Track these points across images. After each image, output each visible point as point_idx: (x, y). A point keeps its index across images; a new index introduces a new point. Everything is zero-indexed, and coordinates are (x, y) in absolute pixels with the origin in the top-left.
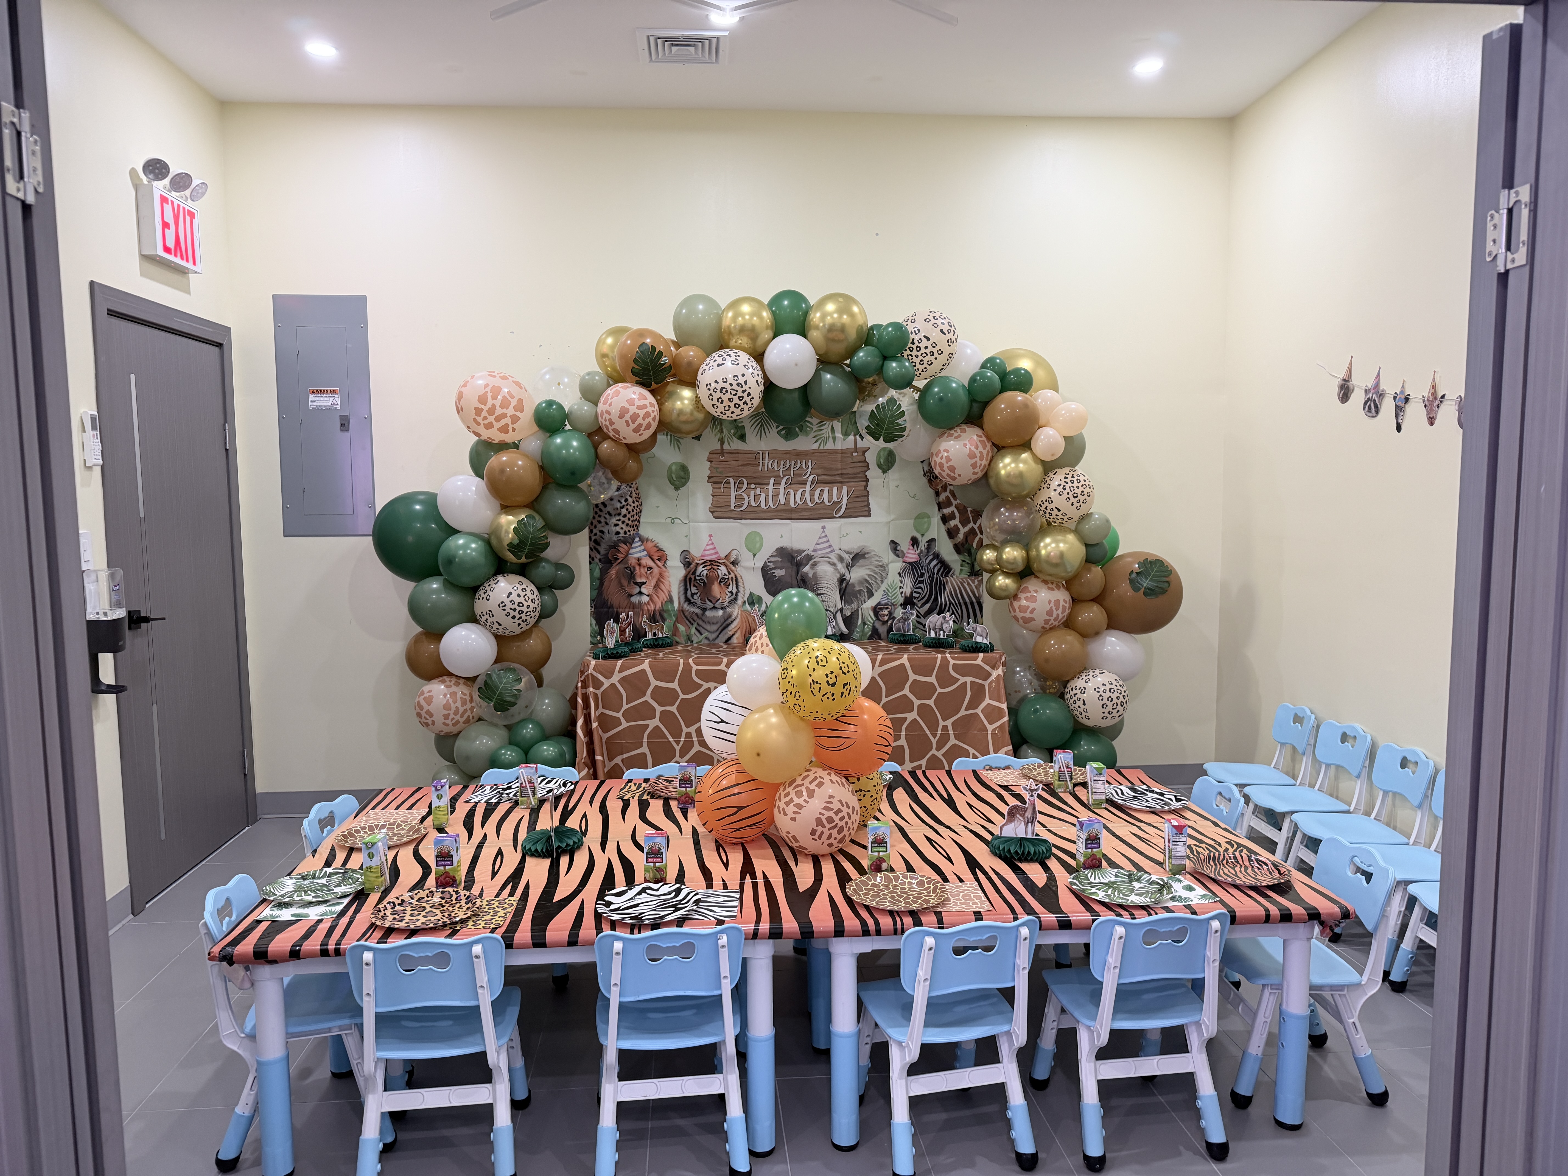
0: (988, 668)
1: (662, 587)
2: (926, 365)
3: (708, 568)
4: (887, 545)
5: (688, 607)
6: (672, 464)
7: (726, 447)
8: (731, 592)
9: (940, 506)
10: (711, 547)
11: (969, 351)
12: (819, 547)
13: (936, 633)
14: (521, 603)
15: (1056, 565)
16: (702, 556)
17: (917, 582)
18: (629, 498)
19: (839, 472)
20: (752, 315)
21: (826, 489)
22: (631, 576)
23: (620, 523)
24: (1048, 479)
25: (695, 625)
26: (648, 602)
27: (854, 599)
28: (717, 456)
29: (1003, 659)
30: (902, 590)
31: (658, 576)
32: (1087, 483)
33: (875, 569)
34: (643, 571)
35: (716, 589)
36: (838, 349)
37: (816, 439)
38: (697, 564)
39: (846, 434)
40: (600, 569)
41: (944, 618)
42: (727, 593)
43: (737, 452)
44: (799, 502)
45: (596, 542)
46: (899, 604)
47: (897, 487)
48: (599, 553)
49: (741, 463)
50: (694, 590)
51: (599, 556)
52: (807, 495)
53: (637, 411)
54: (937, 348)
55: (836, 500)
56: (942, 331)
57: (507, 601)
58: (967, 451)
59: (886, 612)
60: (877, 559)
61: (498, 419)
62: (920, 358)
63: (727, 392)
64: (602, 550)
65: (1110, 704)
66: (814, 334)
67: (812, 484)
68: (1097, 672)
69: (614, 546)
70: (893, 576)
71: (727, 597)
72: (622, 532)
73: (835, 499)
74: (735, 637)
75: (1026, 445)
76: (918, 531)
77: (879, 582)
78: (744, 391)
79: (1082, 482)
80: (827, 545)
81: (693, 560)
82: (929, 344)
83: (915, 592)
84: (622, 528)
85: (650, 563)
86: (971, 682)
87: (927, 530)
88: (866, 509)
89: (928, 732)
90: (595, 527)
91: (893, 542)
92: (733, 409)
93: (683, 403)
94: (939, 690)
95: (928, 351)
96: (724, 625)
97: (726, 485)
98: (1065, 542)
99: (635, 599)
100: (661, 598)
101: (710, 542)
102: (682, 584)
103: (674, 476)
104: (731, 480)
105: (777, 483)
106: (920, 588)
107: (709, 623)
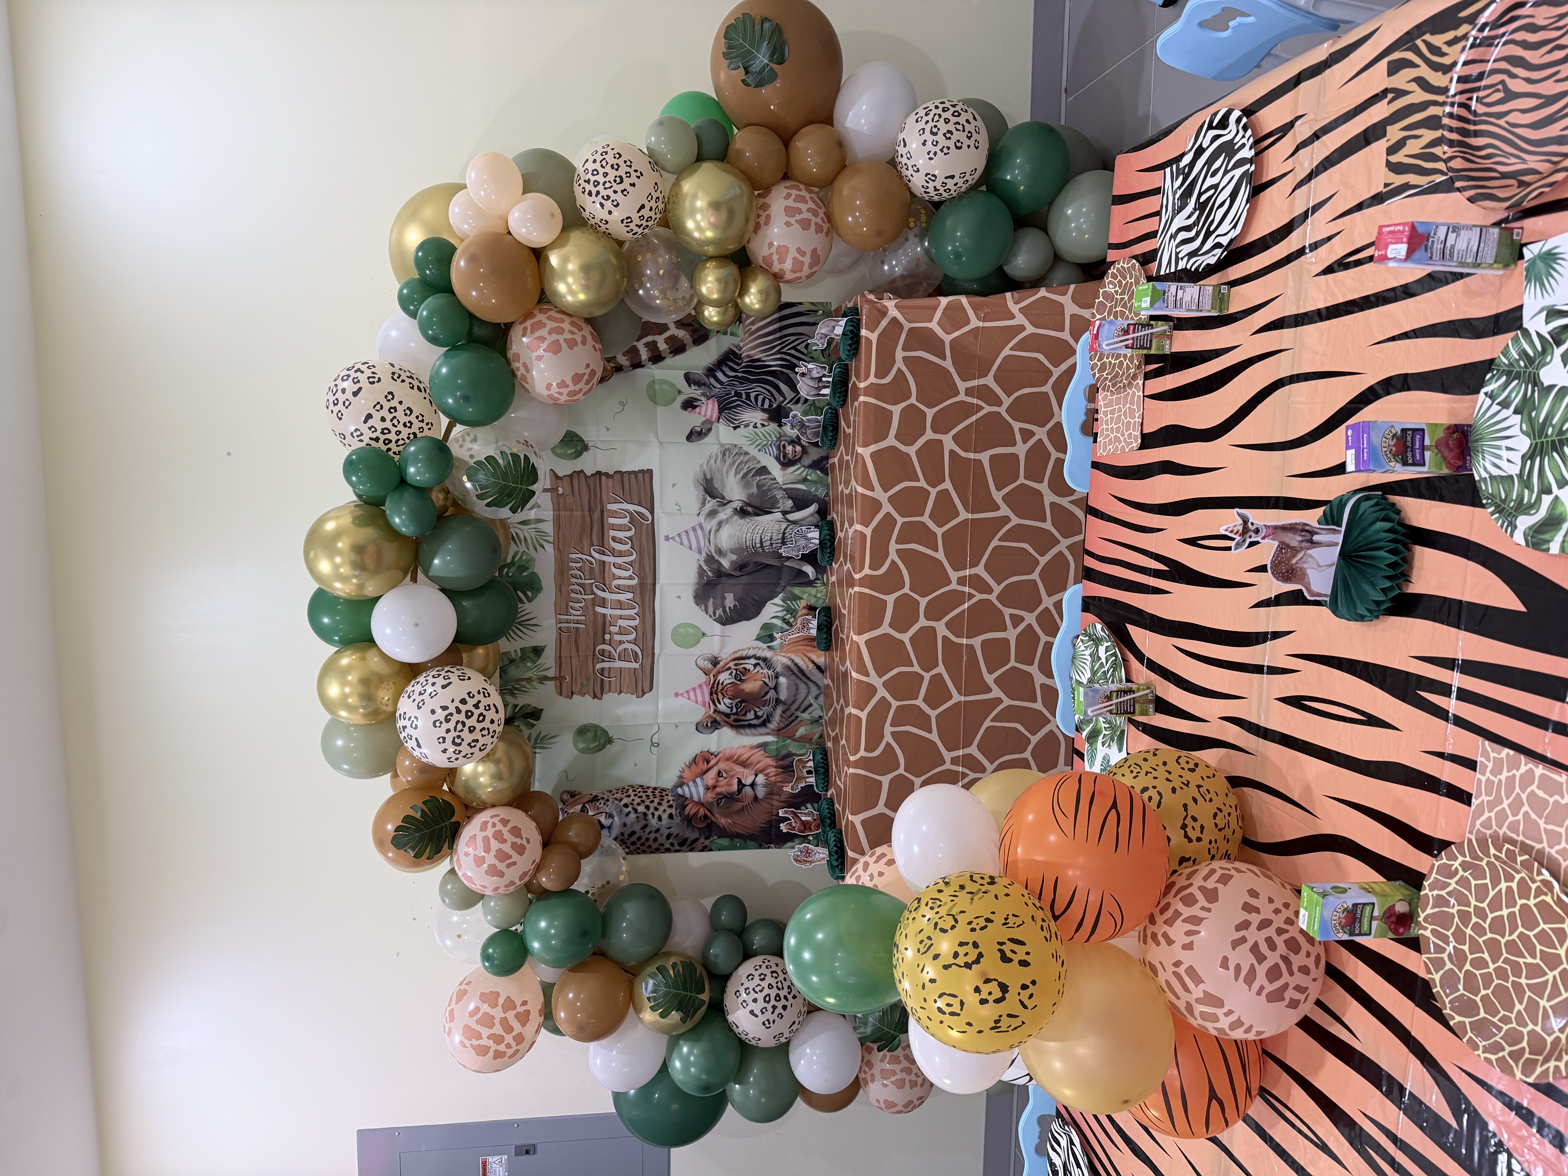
0: (884, 323)
1: (745, 757)
2: (412, 418)
3: (720, 696)
4: (693, 447)
5: (774, 723)
6: (576, 748)
7: (551, 673)
8: (755, 665)
9: (637, 365)
10: (692, 694)
12: (694, 545)
13: (825, 387)
14: (765, 998)
15: (731, 213)
16: (704, 705)
17: (749, 403)
18: (623, 802)
19: (587, 513)
20: (344, 683)
21: (612, 533)
22: (730, 798)
23: (657, 814)
24: (592, 221)
25: (798, 713)
26: (765, 775)
27: (770, 495)
28: (564, 685)
29: (871, 297)
30: (759, 425)
31: (730, 763)
32: (599, 158)
33: (727, 463)
34: (722, 781)
35: (750, 686)
36: (391, 552)
37: (538, 547)
38: (715, 711)
40: (719, 837)
41: (803, 375)
42: (756, 671)
43: (559, 659)
44: (630, 572)
45: (681, 844)
46: (777, 428)
47: (608, 429)
48: (696, 840)
49: (574, 653)
50: (750, 715)
51: (702, 840)
52: (619, 560)
53: (493, 852)
54: (383, 402)
55: (628, 519)
56: (355, 394)
57: (762, 1018)
58: (548, 355)
59: (789, 448)
60: (713, 461)
61: (509, 1029)
62: (400, 427)
63: (459, 737)
64: (692, 835)
65: (957, 135)
66: (370, 590)
67: (604, 554)
68: (901, 150)
69: (689, 821)
70: (738, 438)
71: (761, 671)
72: (669, 811)
73: (625, 521)
74: (816, 661)
75: (539, 254)
76: (674, 400)
77: (747, 458)
78: (458, 711)
80: (692, 534)
81: (710, 716)
82: (377, 416)
83: (763, 405)
84: (664, 811)
85: (713, 773)
86: (904, 349)
87: (672, 385)
88: (640, 476)
89: (974, 418)
90: (662, 845)
91: (689, 438)
92: (486, 724)
94: (913, 400)
95: (389, 417)
96: (799, 675)
97: (606, 674)
98: (695, 197)
99: (761, 792)
100: (761, 758)
101: (686, 695)
102: (742, 731)
103: (593, 745)
104: (599, 666)
105: (603, 603)
106: (756, 397)
107: (795, 695)
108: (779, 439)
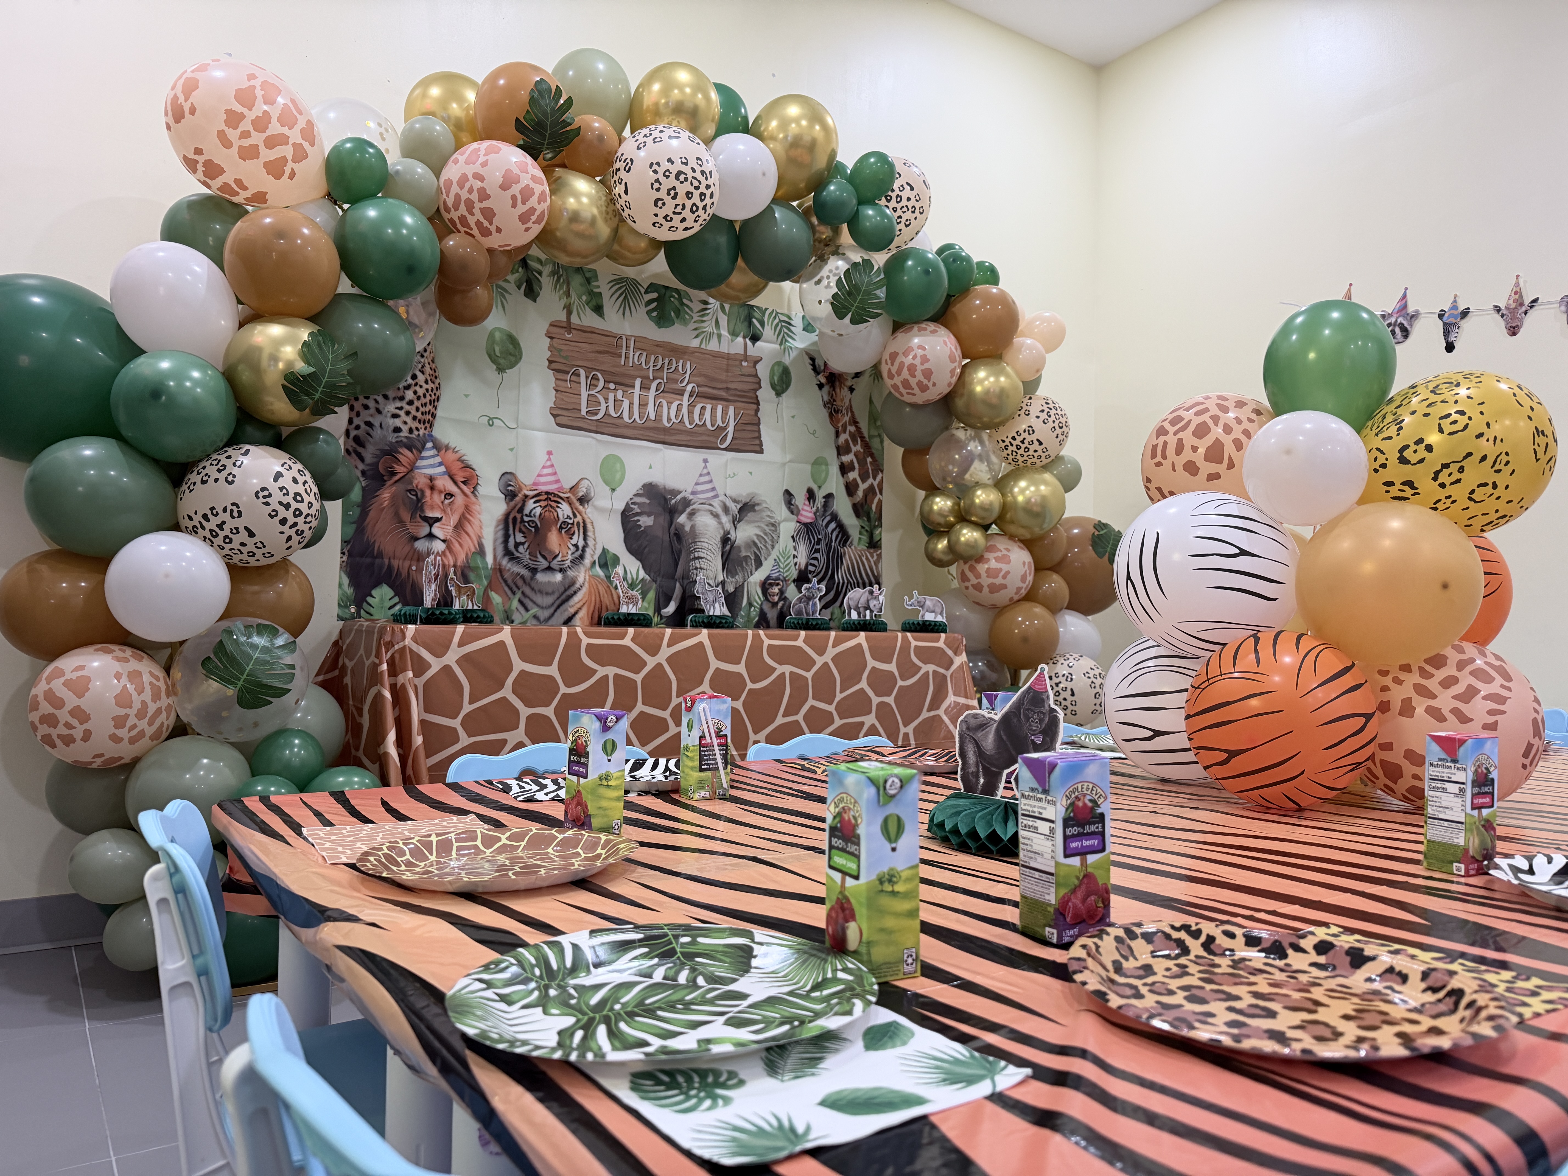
1: (469, 528)
3: (543, 504)
5: (509, 565)
6: (496, 329)
7: (574, 319)
9: (839, 451)
10: (549, 471)
12: (700, 488)
14: (299, 494)
16: (535, 484)
17: (813, 551)
18: (419, 374)
19: (724, 386)
20: (692, 90)
21: (709, 407)
22: (417, 506)
23: (402, 413)
25: (519, 595)
26: (444, 552)
28: (562, 331)
29: (965, 642)
30: (796, 560)
31: (461, 510)
33: (766, 528)
34: (437, 498)
37: (697, 332)
38: (526, 496)
39: (734, 334)
42: (570, 546)
43: (592, 331)
44: (674, 420)
45: (357, 439)
47: (793, 417)
49: (595, 348)
50: (520, 538)
51: (361, 466)
52: (685, 410)
53: (532, 184)
55: (721, 425)
56: (924, 182)
57: (273, 487)
58: (948, 351)
60: (769, 513)
61: (270, 143)
64: (369, 454)
67: (691, 396)
69: (391, 452)
70: (785, 539)
71: (570, 553)
72: (405, 428)
73: (719, 422)
74: (578, 617)
75: (1003, 357)
76: (815, 481)
77: (769, 547)
78: (707, 187)
80: (709, 486)
81: (520, 490)
82: (912, 195)
83: (811, 564)
84: (405, 423)
85: (452, 488)
86: (934, 672)
87: (825, 482)
88: (757, 442)
91: (787, 493)
94: (900, 683)
95: (910, 205)
96: (564, 597)
97: (573, 378)
101: (549, 463)
102: (501, 527)
103: (497, 349)
104: (582, 372)
105: (645, 387)
106: (816, 559)
107: (541, 592)
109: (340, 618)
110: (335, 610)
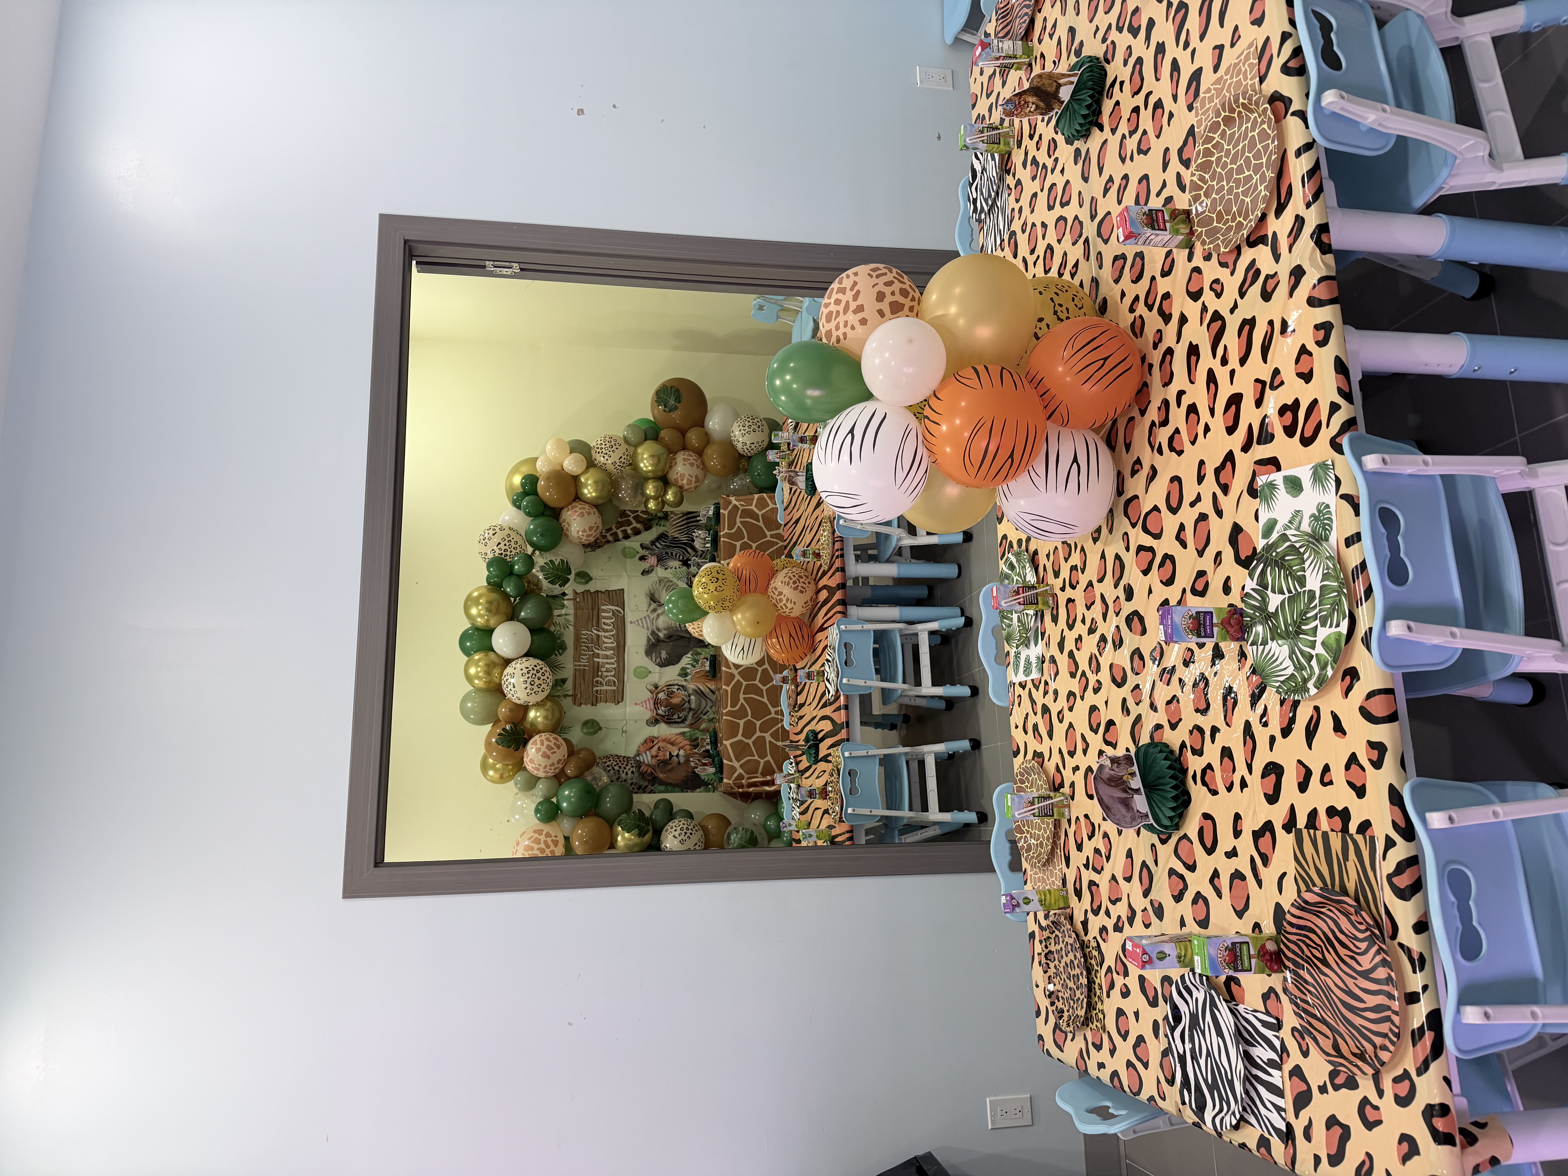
0: (730, 507)
1: (673, 740)
2: (517, 546)
3: (659, 706)
4: (645, 578)
5: (688, 721)
6: (582, 731)
7: (570, 693)
8: (678, 689)
9: (617, 540)
10: (644, 704)
11: (507, 518)
12: (645, 626)
13: (708, 543)
14: (681, 830)
15: (659, 460)
16: (651, 710)
17: (672, 557)
18: (607, 764)
19: (591, 611)
20: (477, 666)
21: (603, 620)
23: (625, 771)
24: (599, 465)
25: (701, 716)
26: (684, 750)
28: (577, 699)
29: (724, 496)
30: (677, 568)
32: (602, 439)
33: (662, 586)
34: (661, 754)
35: (675, 701)
36: (503, 607)
37: (566, 628)
38: (657, 714)
39: (563, 606)
40: (659, 785)
41: (697, 537)
42: (678, 692)
43: (575, 685)
44: (612, 640)
45: (639, 788)
46: (687, 569)
47: (602, 570)
48: (647, 786)
49: (582, 682)
50: (676, 716)
51: (650, 786)
52: (607, 634)
53: (545, 746)
54: (506, 538)
55: (611, 613)
56: (494, 535)
57: (679, 838)
58: (579, 518)
60: (654, 584)
61: (548, 847)
62: (512, 549)
63: (533, 681)
64: (645, 784)
65: (753, 427)
66: (492, 623)
67: (599, 631)
68: (732, 434)
69: (643, 775)
70: (667, 574)
71: (681, 692)
72: (632, 769)
75: (576, 479)
76: (635, 556)
77: (672, 584)
78: (533, 669)
79: (602, 442)
80: (644, 621)
81: (654, 717)
82: (503, 544)
83: (679, 558)
85: (656, 748)
86: (740, 518)
87: (634, 549)
88: (618, 592)
89: (775, 548)
90: (628, 789)
91: (643, 573)
92: (545, 678)
93: (539, 717)
94: (746, 540)
95: (507, 544)
96: (702, 695)
97: (599, 693)
98: (643, 454)
99: (682, 760)
100: (681, 740)
101: (641, 704)
102: (671, 725)
103: (591, 731)
104: (595, 689)
105: (598, 656)
106: (676, 554)
107: (700, 706)
108: (688, 574)
109: (714, 792)
110: (711, 793)
